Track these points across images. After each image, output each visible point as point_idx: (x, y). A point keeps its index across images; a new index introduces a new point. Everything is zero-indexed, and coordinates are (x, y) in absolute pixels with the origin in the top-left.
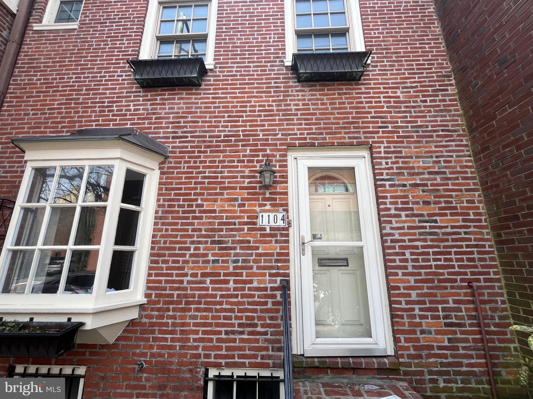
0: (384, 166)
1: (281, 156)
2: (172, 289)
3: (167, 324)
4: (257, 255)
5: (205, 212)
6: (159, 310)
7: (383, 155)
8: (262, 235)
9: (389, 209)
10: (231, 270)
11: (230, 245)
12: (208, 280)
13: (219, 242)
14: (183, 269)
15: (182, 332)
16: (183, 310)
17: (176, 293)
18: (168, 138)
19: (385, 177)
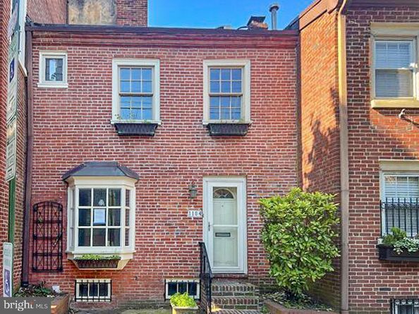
0: (252, 187)
1: (199, 180)
2: (147, 246)
3: (147, 261)
4: (188, 231)
5: (161, 209)
6: (142, 255)
7: (252, 181)
8: (190, 221)
9: (252, 210)
10: (175, 237)
11: (174, 226)
12: (164, 242)
13: (169, 224)
14: (152, 237)
15: (154, 264)
16: (153, 255)
17: (150, 248)
18: (138, 168)
19: (252, 193)
